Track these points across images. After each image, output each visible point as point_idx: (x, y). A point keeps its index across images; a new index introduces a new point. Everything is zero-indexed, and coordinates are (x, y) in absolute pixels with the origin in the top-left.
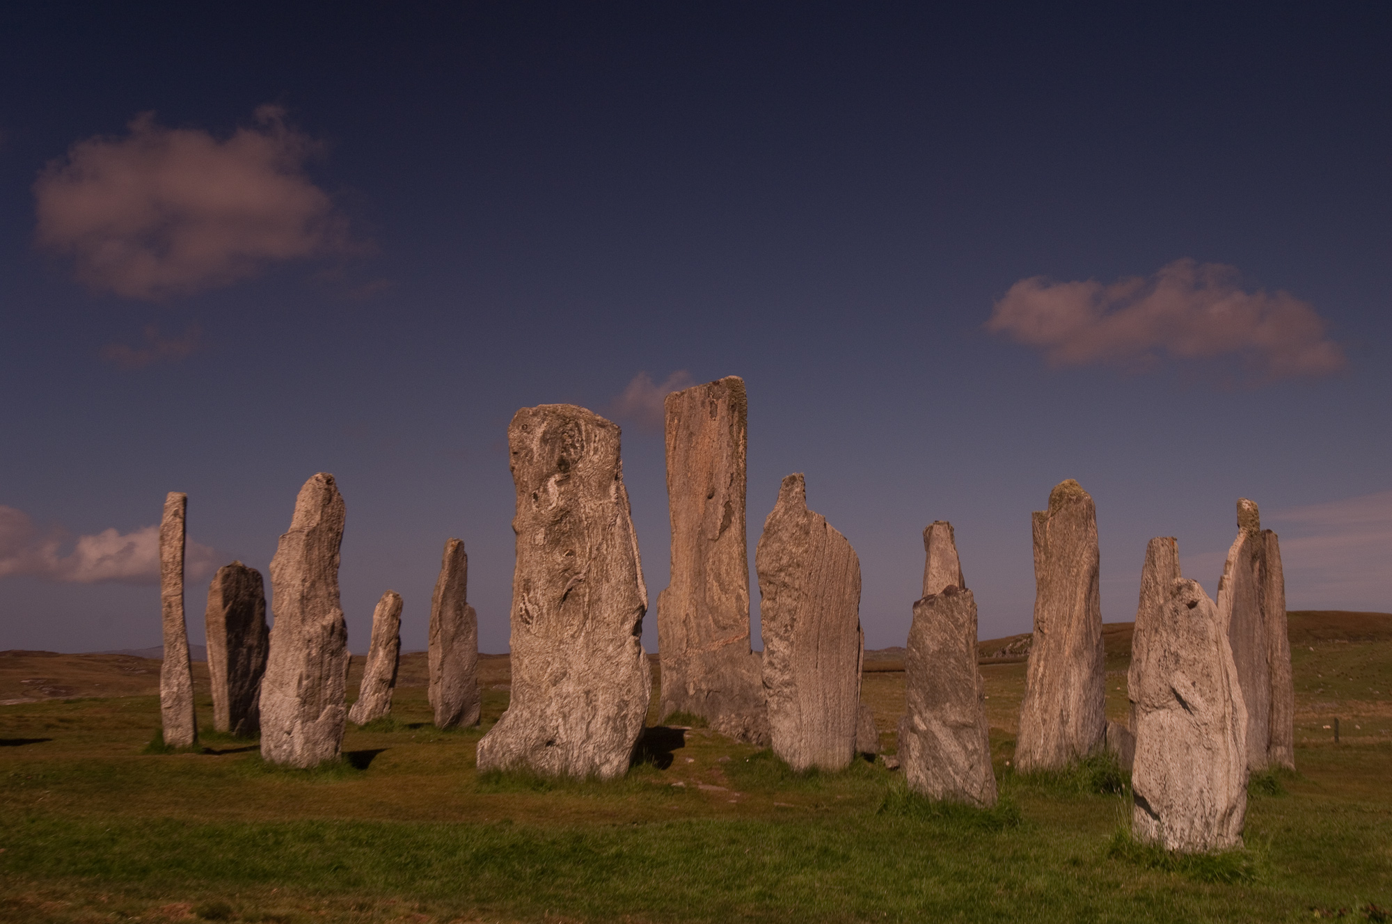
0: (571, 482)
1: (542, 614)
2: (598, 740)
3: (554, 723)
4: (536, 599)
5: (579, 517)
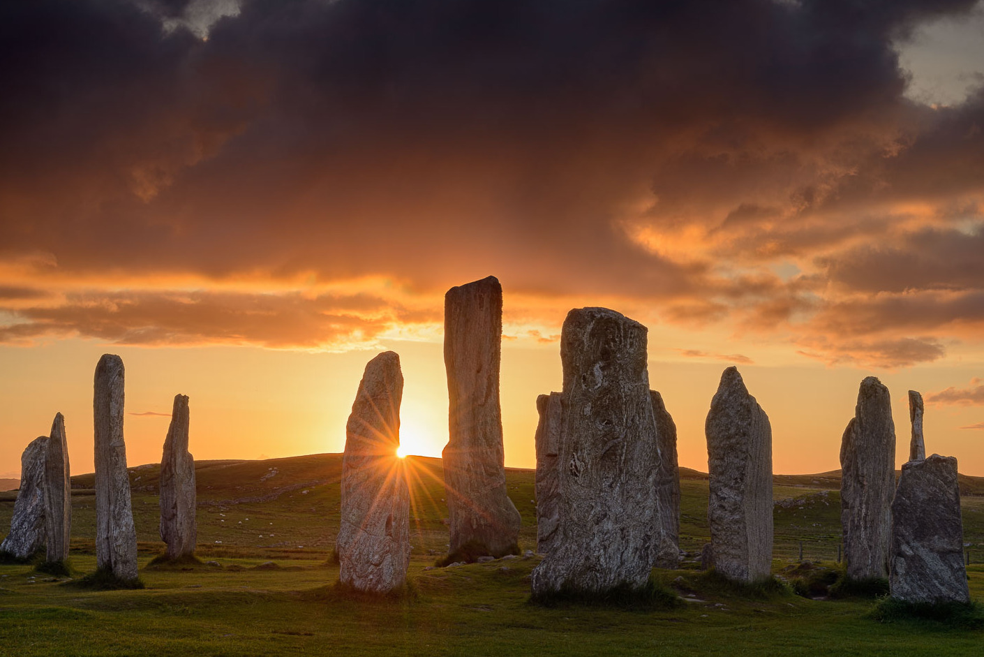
0: (612, 367)
1: (587, 469)
2: (628, 566)
3: (596, 554)
4: (583, 458)
5: (619, 395)
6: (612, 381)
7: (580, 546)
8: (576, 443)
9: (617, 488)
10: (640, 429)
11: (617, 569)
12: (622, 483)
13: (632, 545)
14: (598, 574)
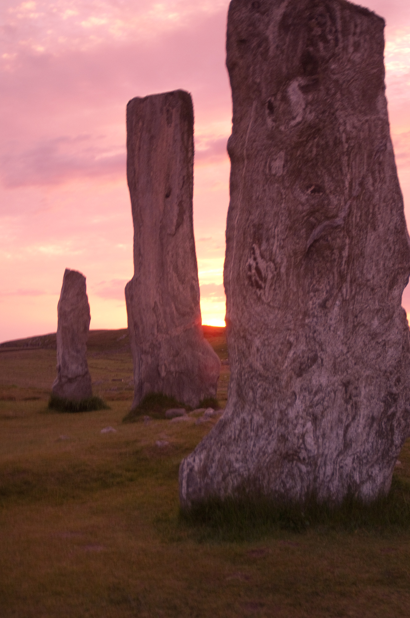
0: (321, 87)
1: (279, 274)
2: (358, 450)
3: (299, 430)
4: (271, 253)
5: (336, 138)
6: (324, 112)
7: (268, 417)
8: (258, 227)
9: (336, 309)
10: (375, 201)
11: (338, 456)
12: (344, 301)
13: (364, 412)
14: (304, 468)
